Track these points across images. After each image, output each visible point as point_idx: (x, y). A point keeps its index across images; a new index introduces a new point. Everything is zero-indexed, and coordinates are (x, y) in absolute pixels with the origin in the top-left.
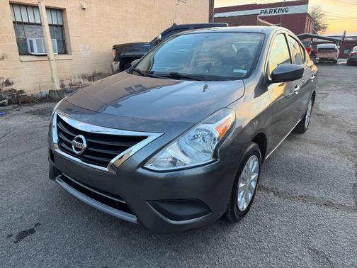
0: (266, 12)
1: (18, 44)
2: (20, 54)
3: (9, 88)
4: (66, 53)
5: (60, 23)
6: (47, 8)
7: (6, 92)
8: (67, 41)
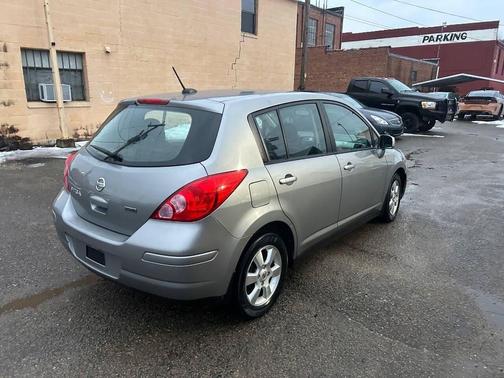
0: (431, 39)
1: (27, 90)
2: (29, 100)
3: (13, 135)
4: (84, 100)
5: (79, 67)
6: (59, 53)
7: (9, 138)
8: (86, 87)
